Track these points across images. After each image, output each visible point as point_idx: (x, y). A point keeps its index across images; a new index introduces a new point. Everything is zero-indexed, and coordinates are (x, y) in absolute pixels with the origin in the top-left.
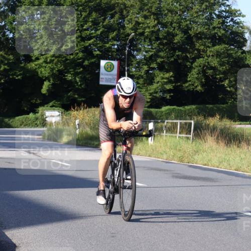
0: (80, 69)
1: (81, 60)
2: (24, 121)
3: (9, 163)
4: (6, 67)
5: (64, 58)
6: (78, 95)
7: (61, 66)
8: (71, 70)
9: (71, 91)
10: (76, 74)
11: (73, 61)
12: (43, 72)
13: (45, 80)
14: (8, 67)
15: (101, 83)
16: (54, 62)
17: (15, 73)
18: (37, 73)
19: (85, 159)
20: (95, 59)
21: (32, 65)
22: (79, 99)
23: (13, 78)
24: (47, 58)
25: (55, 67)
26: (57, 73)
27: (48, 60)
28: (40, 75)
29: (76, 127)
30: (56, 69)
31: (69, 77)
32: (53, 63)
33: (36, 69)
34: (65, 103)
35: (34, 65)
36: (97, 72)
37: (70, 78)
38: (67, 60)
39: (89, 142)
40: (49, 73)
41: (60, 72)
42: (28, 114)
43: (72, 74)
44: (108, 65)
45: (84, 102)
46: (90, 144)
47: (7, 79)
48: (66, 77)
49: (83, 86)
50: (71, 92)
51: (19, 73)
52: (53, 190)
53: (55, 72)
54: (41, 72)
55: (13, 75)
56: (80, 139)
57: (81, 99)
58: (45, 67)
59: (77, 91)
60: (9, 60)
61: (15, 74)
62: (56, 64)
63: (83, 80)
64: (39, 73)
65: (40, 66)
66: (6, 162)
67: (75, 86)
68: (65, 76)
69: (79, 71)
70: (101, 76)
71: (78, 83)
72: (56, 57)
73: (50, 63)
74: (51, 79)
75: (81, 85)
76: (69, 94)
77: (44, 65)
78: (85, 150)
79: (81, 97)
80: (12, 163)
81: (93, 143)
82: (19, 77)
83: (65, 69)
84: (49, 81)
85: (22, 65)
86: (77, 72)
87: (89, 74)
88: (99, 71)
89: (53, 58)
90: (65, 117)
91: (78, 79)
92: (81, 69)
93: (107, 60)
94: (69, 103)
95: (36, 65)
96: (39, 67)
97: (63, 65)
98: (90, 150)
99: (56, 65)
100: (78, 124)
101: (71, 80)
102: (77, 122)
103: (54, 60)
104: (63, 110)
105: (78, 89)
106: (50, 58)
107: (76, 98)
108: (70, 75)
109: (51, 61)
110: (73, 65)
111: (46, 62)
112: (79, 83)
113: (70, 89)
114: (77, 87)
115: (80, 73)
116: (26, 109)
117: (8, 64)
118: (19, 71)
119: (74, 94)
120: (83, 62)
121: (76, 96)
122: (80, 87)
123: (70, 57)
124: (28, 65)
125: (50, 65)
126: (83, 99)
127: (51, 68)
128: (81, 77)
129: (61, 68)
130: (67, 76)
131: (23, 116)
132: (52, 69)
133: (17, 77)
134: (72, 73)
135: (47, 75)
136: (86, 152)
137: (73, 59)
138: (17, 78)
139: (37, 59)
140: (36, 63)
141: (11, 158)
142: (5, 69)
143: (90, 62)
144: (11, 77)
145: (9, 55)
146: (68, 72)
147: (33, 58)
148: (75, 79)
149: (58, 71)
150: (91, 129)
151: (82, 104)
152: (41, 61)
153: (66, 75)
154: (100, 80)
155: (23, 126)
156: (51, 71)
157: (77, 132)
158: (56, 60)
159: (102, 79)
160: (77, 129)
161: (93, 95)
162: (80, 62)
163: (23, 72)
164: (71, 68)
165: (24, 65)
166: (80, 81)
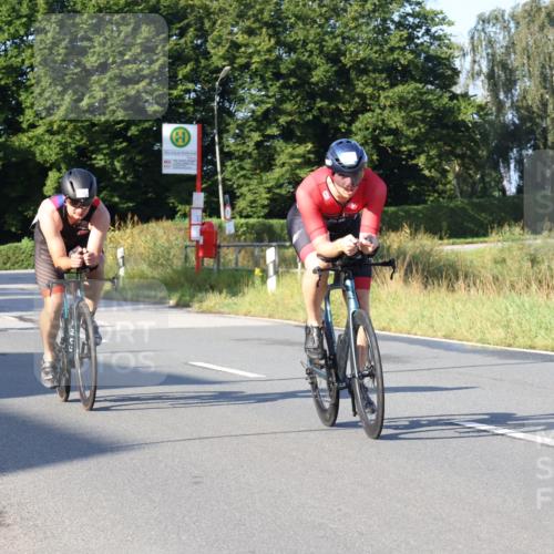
0: (121, 143)
2: (10, 254)
5: (86, 121)
6: (119, 197)
7: (82, 139)
8: (103, 146)
9: (104, 188)
10: (114, 154)
11: (107, 126)
12: (46, 153)
13: (50, 169)
15: (166, 170)
16: (68, 131)
18: (34, 154)
20: (150, 123)
21: (22, 140)
22: (121, 206)
24: (51, 124)
25: (70, 140)
26: (75, 153)
27: (55, 127)
28: (39, 159)
29: (118, 264)
30: (73, 146)
31: (100, 161)
32: (65, 134)
33: (30, 146)
35: (25, 139)
36: (156, 148)
37: (102, 163)
38: (93, 125)
40: (57, 154)
41: (81, 150)
42: (19, 241)
43: (105, 155)
44: (177, 134)
45: (134, 211)
48: (94, 162)
49: (128, 179)
53: (69, 150)
54: (42, 153)
57: (125, 206)
58: (50, 142)
59: (116, 188)
62: (72, 135)
63: (129, 164)
64: (38, 155)
65: (39, 141)
67: (113, 178)
68: (91, 159)
69: (119, 147)
70: (165, 157)
71: (119, 172)
72: (71, 121)
73: (58, 133)
74: (63, 166)
75: (125, 176)
76: (102, 195)
77: (47, 137)
79: (127, 201)
83: (91, 145)
84: (59, 170)
85: (2, 139)
86: (117, 149)
87: (140, 153)
88: (161, 145)
89: (63, 124)
91: (117, 165)
92: (124, 144)
93: (175, 122)
95: (30, 139)
96: (36, 144)
97: (86, 136)
99: (70, 137)
100: (123, 257)
101: (104, 167)
102: (120, 253)
103: (66, 127)
105: (119, 184)
106: (58, 123)
107: (116, 203)
108: (102, 157)
109: (62, 130)
110: (107, 135)
111: (50, 132)
112: (121, 173)
113: (102, 184)
114: (117, 180)
115: (123, 151)
116: (13, 229)
119: (112, 196)
120: (127, 128)
121: (116, 199)
122: (123, 181)
124: (14, 139)
125: (59, 137)
126: (131, 205)
127: (61, 144)
128: (124, 161)
129: (81, 143)
130: (95, 159)
131: (9, 245)
132: (64, 146)
134: (105, 152)
135: (54, 158)
137: (107, 121)
139: (33, 126)
140: (30, 134)
143: (140, 128)
146: (98, 151)
147: (25, 126)
148: (112, 163)
149: (77, 148)
150: (150, 265)
151: (129, 216)
152: (40, 131)
153: (94, 156)
154: (164, 164)
155: (8, 265)
156: (61, 149)
157: (122, 272)
158: (71, 127)
159: (166, 162)
160: (120, 267)
161: (150, 195)
162: (121, 129)
163: (5, 154)
164: (102, 143)
165: (6, 141)
166: (122, 168)
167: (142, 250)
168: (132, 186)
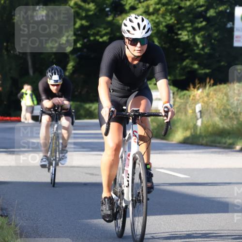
0: (201, 22)
1: (203, 8)
3: (92, 174)
4: (84, 22)
5: (175, 5)
6: (198, 64)
7: (171, 19)
8: (187, 25)
9: (187, 57)
10: (195, 31)
11: (191, 10)
14: (87, 22)
15: (236, 44)
16: (161, 12)
17: (99, 31)
19: (212, 167)
20: (225, 7)
23: (95, 40)
24: (148, 7)
25: (162, 19)
26: (165, 30)
27: (151, 10)
29: (196, 116)
30: (164, 24)
31: (184, 36)
32: (158, 15)
34: (178, 78)
36: (229, 25)
37: (186, 38)
38: (180, 8)
39: (219, 139)
41: (170, 28)
43: (188, 32)
46: (219, 143)
47: (86, 40)
48: (180, 37)
49: (206, 50)
50: (187, 61)
51: (104, 32)
52: (162, 217)
53: (161, 27)
55: (95, 35)
56: (203, 134)
57: (203, 72)
59: (196, 58)
60: (88, 10)
61: (97, 34)
62: (163, 15)
63: (207, 39)
66: (87, 173)
67: (194, 50)
68: (177, 34)
69: (200, 25)
70: (236, 33)
71: (199, 45)
72: (163, 5)
73: (153, 14)
75: (203, 48)
76: (184, 63)
78: (212, 152)
79: (204, 69)
80: (96, 175)
81: (224, 140)
82: (105, 38)
83: (178, 24)
85: (110, 18)
86: (197, 27)
87: (216, 31)
88: (233, 24)
89: (158, 7)
90: (178, 99)
91: (198, 39)
92: (204, 23)
94: (184, 77)
97: (174, 16)
98: (219, 153)
99: (163, 17)
100: (200, 112)
101: (187, 42)
102: (198, 108)
103: (159, 9)
104: (175, 89)
105: (199, 54)
106: (154, 6)
107: (196, 70)
108: (186, 33)
109: (156, 11)
110: (191, 16)
112: (201, 46)
113: (186, 54)
114: (197, 51)
115: (202, 29)
117: (87, 18)
118: (105, 29)
119: (193, 64)
120: (206, 11)
121: (196, 66)
123: (185, 4)
125: (153, 17)
126: (207, 71)
127: (155, 23)
128: (203, 36)
129: (171, 22)
130: (181, 34)
132: (157, 24)
133: (101, 37)
134: (189, 29)
136: (213, 155)
137: (190, 6)
138: (101, 40)
139: (133, 8)
141: (95, 167)
142: (82, 26)
143: (217, 11)
144: (92, 38)
145: (89, 3)
146: (183, 28)
147: (127, 8)
148: (194, 38)
149: (167, 26)
150: (221, 118)
151: (208, 80)
152: (139, 12)
153: (180, 32)
154: (235, 39)
156: (155, 27)
157: (199, 123)
158: (163, 9)
159: (237, 37)
160: (198, 119)
161: (222, 63)
162: (202, 11)
163: (111, 30)
164: (187, 22)
165: (113, 19)
166: (202, 42)
167: (215, 106)
168: (209, 56)
